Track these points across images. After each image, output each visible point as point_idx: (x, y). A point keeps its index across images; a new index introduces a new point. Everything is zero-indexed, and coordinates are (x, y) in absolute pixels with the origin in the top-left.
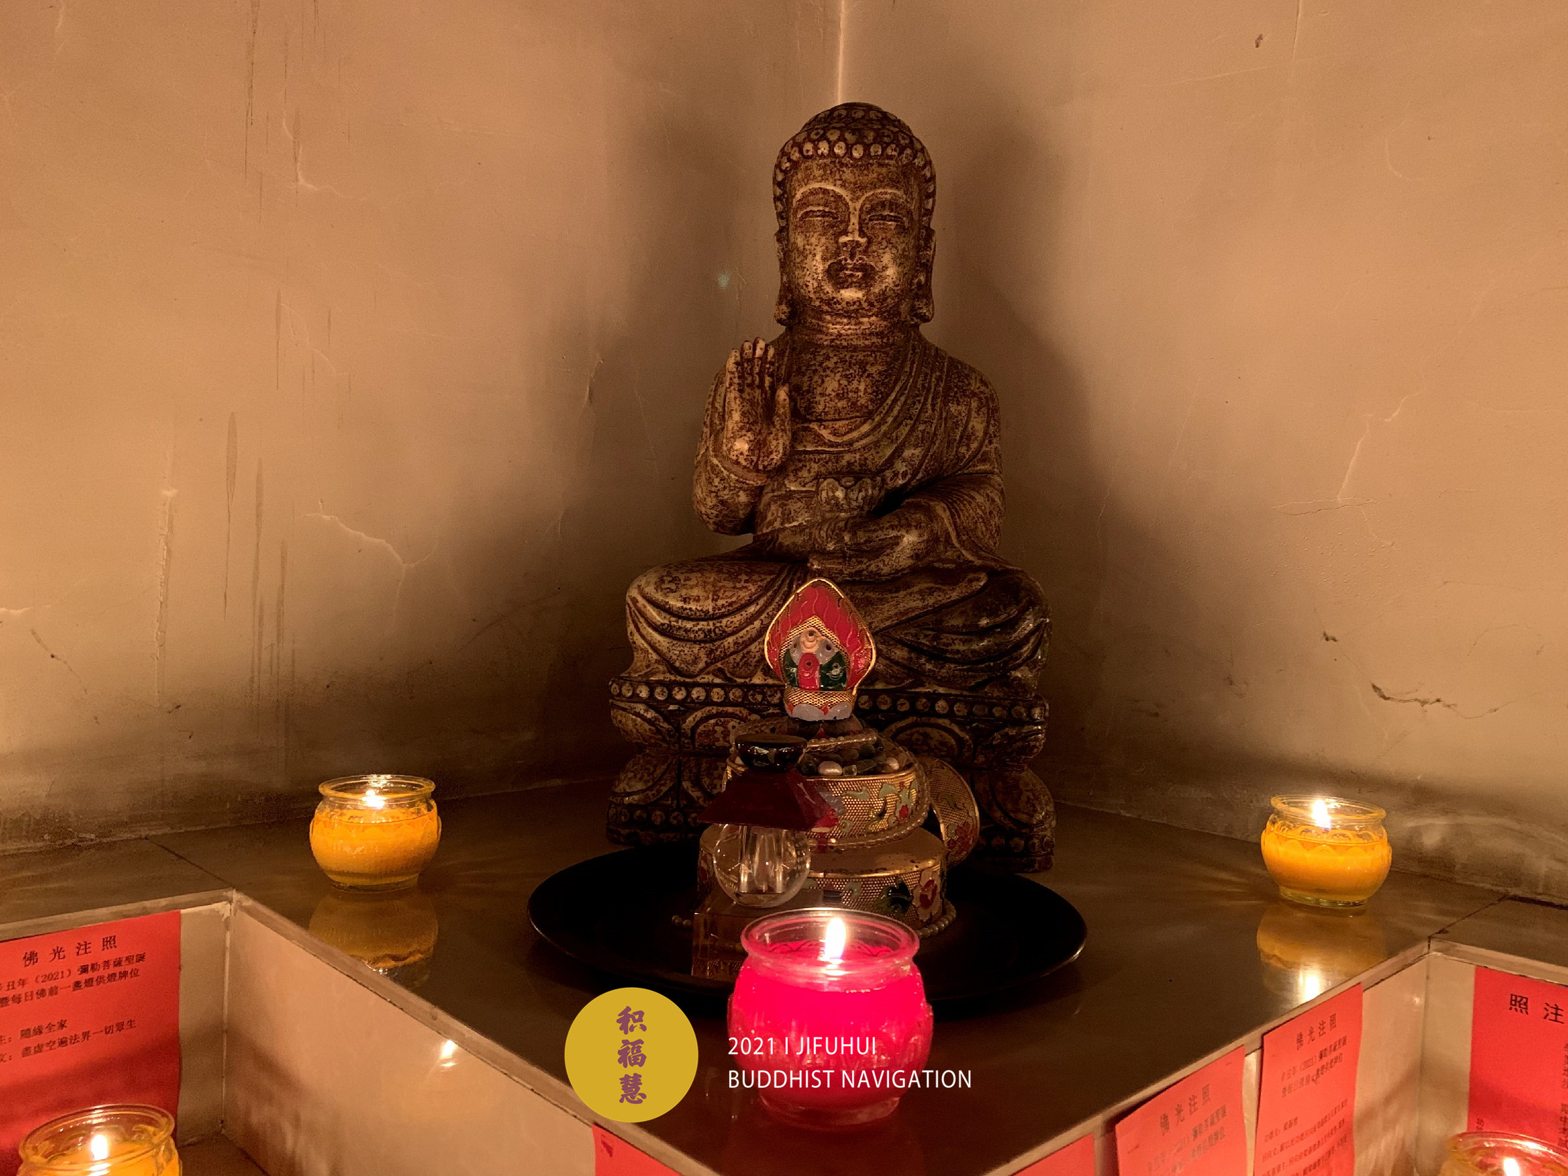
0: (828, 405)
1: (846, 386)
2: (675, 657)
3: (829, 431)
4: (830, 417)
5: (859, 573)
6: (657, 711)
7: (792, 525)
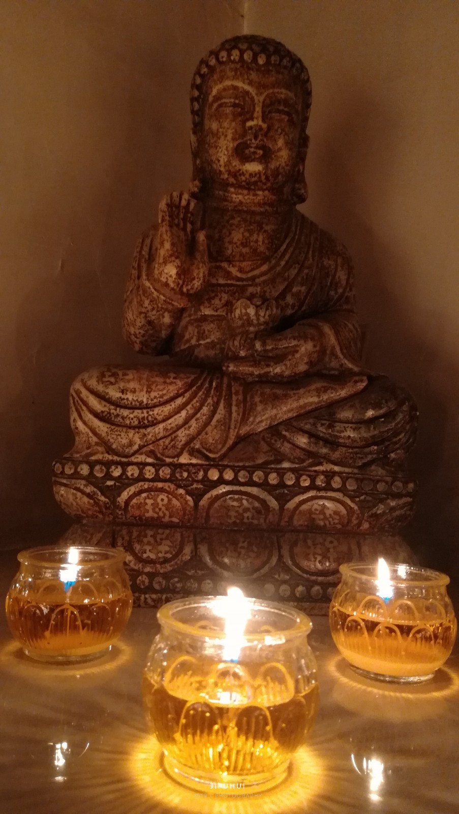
0: (234, 250)
1: (248, 237)
2: (112, 440)
3: (237, 269)
4: (236, 259)
6: (95, 486)
7: (206, 341)
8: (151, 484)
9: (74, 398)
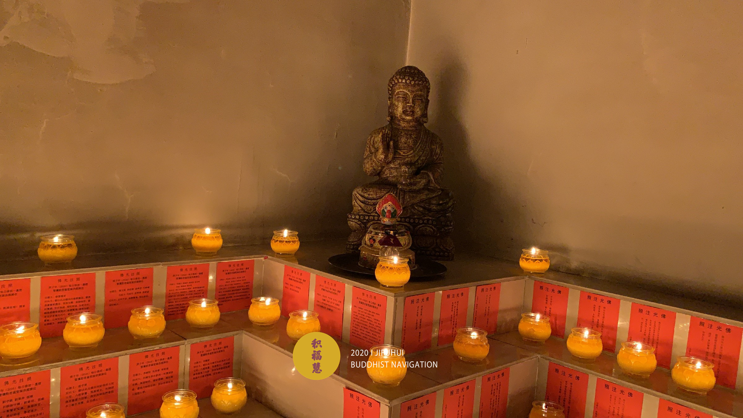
0: (402, 145)
1: (406, 140)
2: (365, 209)
3: (403, 152)
4: (403, 148)
5: (412, 189)
6: (361, 222)
7: (392, 176)
8: (377, 221)
9: (354, 196)
